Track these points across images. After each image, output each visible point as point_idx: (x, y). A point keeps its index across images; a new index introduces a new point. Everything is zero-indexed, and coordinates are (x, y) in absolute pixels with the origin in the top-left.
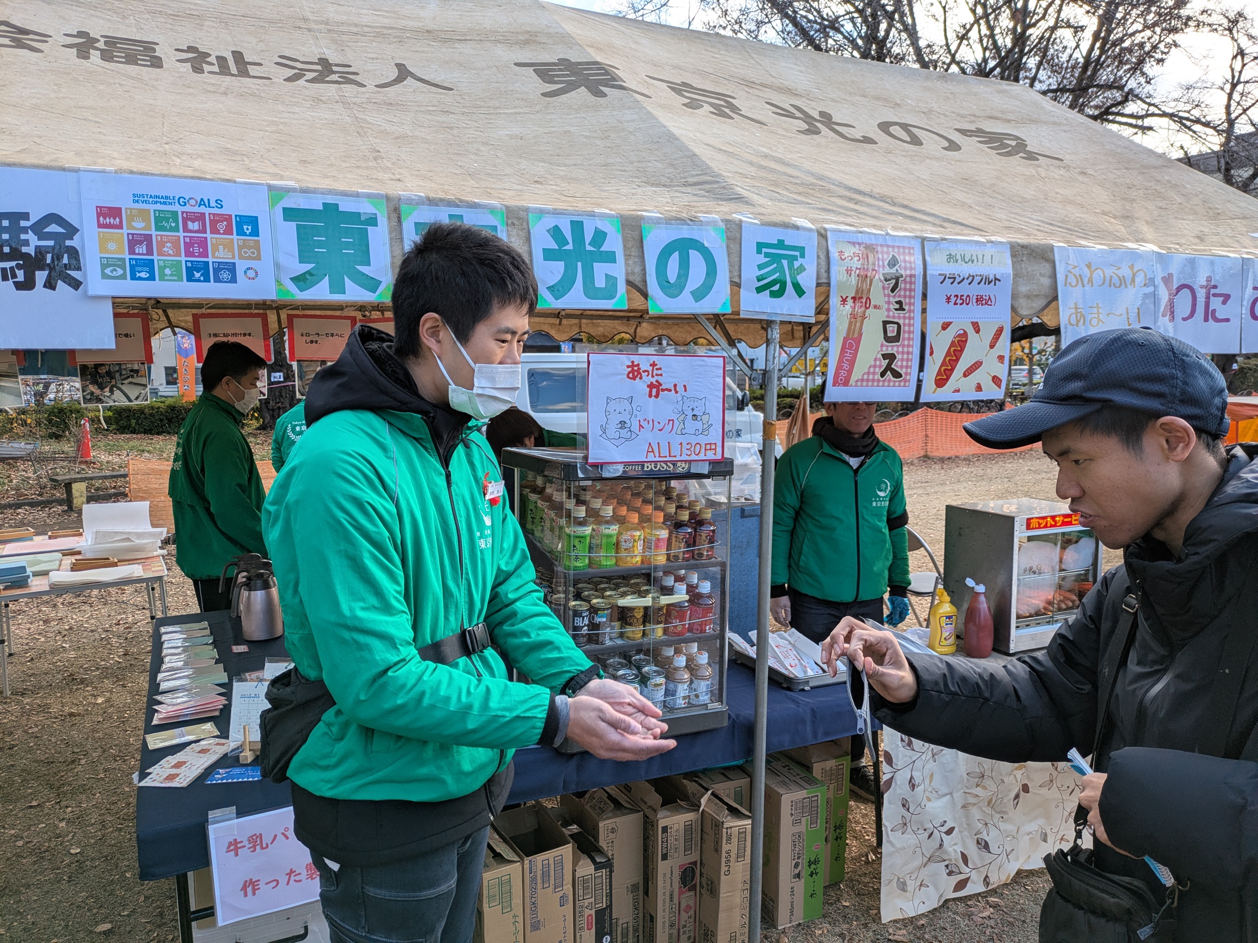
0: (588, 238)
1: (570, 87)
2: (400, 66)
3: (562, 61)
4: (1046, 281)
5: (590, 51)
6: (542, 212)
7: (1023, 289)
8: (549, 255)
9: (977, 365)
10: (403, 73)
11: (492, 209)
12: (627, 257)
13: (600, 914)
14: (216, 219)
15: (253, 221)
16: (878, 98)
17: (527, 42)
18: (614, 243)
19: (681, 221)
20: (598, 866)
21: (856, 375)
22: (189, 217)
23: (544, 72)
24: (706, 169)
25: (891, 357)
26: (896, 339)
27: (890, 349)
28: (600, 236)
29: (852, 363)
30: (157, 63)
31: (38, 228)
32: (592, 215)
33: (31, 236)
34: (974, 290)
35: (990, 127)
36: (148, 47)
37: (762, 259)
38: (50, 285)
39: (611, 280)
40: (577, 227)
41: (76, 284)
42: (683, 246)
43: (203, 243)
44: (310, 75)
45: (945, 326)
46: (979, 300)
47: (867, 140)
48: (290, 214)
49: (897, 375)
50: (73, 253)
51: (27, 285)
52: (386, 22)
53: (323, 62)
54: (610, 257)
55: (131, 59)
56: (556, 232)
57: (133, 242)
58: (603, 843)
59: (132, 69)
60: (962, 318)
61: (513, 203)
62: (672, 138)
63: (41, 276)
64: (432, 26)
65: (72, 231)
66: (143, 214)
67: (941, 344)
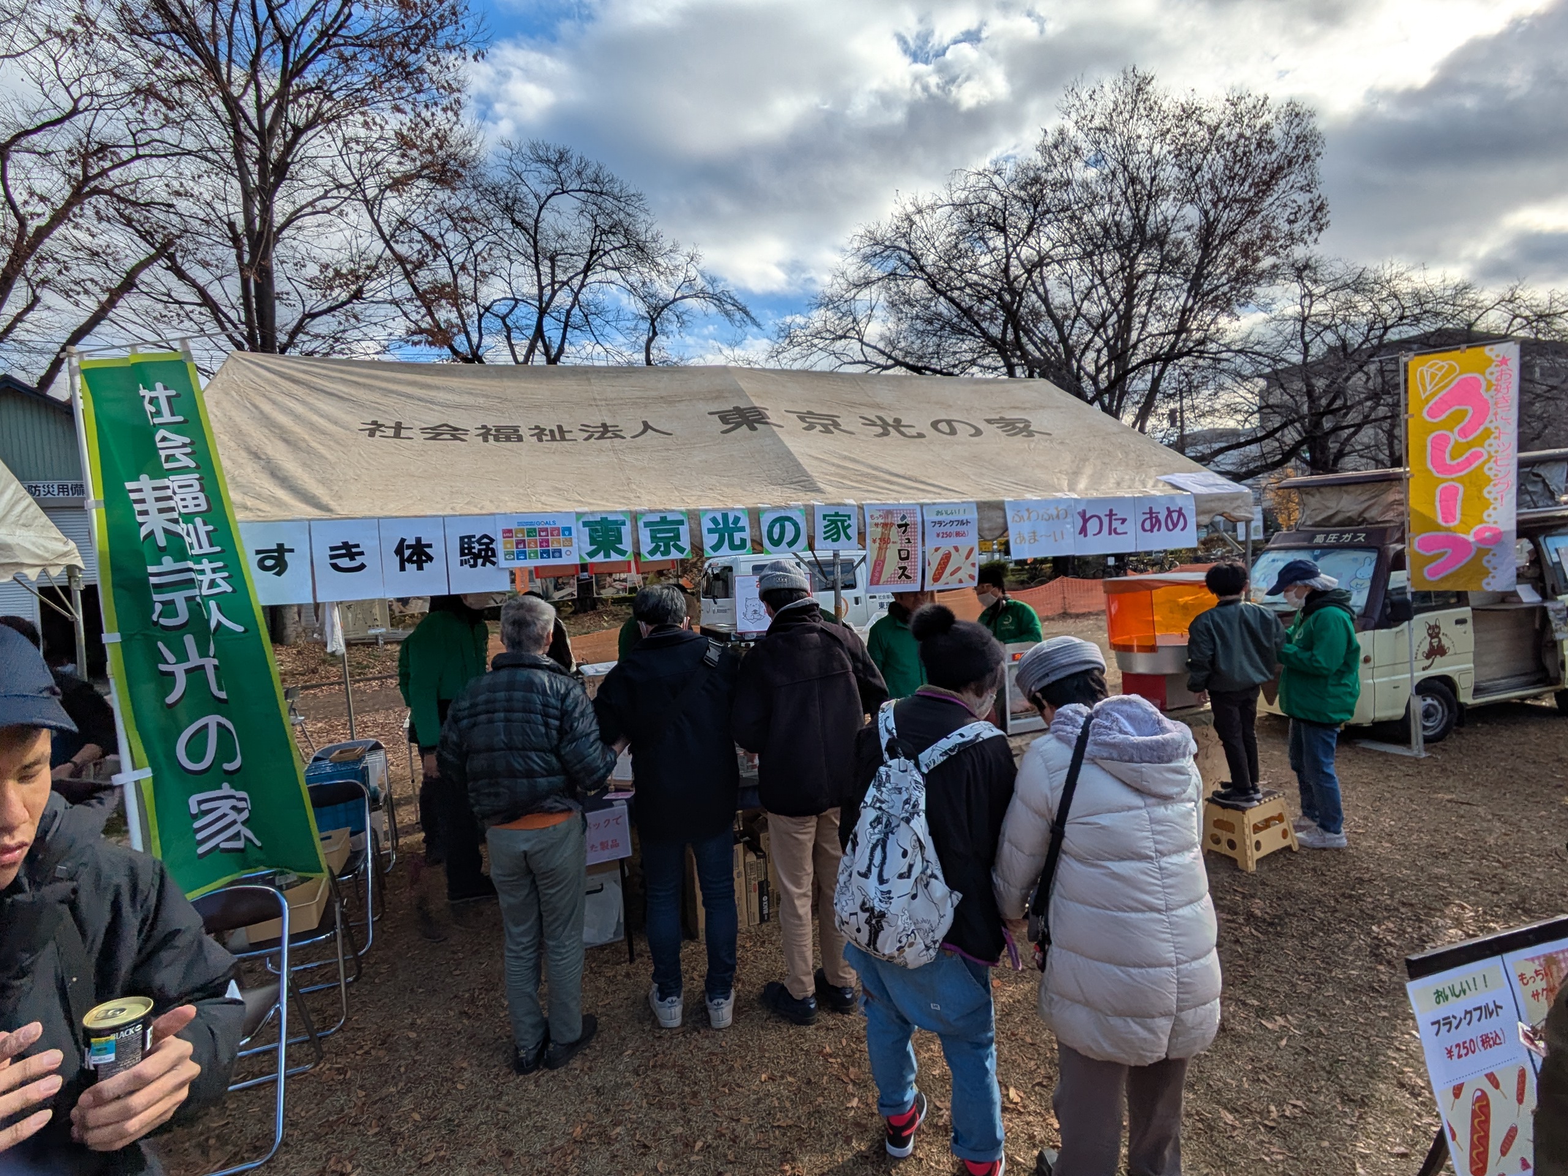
0: (731, 520)
1: (738, 425)
2: (645, 424)
3: (736, 409)
4: (1001, 520)
5: (753, 399)
6: (707, 511)
7: (986, 526)
8: (710, 531)
9: (959, 569)
10: (647, 426)
11: (681, 512)
12: (751, 527)
13: (761, 884)
14: (553, 530)
15: (569, 529)
16: (937, 403)
17: (717, 398)
18: (744, 522)
19: (781, 508)
20: (758, 857)
21: (883, 578)
22: (541, 530)
23: (724, 417)
24: (804, 473)
25: (904, 569)
26: (907, 558)
27: (903, 564)
28: (737, 519)
29: (881, 573)
30: (520, 439)
31: (479, 542)
32: (733, 509)
33: (476, 545)
34: (955, 528)
35: (1010, 415)
36: (516, 430)
37: (826, 523)
38: (484, 565)
39: (743, 541)
40: (725, 516)
41: (493, 563)
42: (781, 520)
43: (547, 541)
44: (597, 435)
45: (937, 550)
46: (958, 534)
47: (921, 436)
48: (585, 524)
49: (908, 577)
50: (493, 550)
51: (475, 565)
52: (639, 394)
53: (604, 425)
54: (742, 529)
55: (508, 439)
56: (714, 520)
57: (518, 544)
58: (762, 846)
59: (509, 444)
60: (947, 545)
61: (692, 507)
62: (790, 453)
63: (480, 561)
64: (664, 394)
65: (492, 541)
66: (522, 531)
67: (935, 560)
